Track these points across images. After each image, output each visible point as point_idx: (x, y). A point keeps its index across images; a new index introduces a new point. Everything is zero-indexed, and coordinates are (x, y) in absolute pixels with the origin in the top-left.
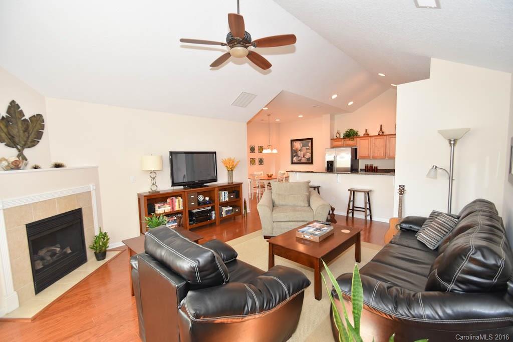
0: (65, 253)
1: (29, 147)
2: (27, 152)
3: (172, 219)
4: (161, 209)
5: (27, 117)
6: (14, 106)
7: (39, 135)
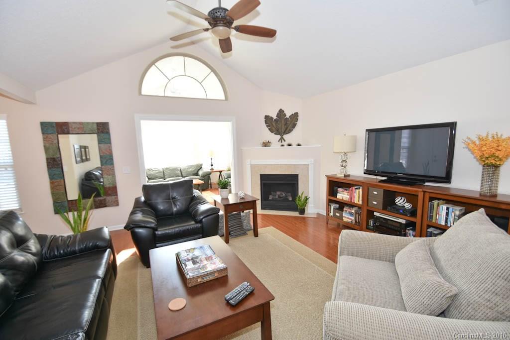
0: (288, 199)
1: (287, 134)
2: (285, 137)
3: (349, 210)
4: (342, 195)
5: (288, 116)
6: (281, 112)
7: (294, 126)
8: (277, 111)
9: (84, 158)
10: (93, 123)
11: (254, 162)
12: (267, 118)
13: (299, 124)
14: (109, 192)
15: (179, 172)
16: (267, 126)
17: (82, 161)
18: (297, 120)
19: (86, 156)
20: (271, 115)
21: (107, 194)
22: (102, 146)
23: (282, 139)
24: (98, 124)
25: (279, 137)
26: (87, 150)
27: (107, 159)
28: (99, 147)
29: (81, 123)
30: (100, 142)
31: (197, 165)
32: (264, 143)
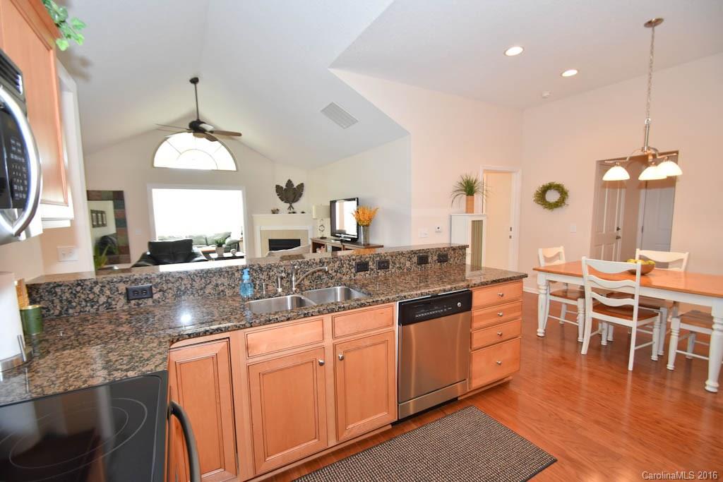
1: (295, 202)
2: (293, 204)
5: (295, 186)
6: (289, 183)
7: (300, 195)
8: (286, 182)
9: (100, 223)
10: (110, 191)
11: (264, 228)
12: (278, 188)
13: (305, 193)
14: (122, 251)
15: (204, 240)
16: (278, 195)
17: (98, 226)
18: (302, 190)
19: (102, 221)
20: (281, 185)
21: (121, 253)
22: (117, 210)
23: (291, 207)
24: (114, 192)
25: (288, 205)
26: (104, 215)
27: (121, 222)
28: (115, 212)
29: (99, 192)
30: (115, 207)
31: (226, 234)
32: (272, 211)
